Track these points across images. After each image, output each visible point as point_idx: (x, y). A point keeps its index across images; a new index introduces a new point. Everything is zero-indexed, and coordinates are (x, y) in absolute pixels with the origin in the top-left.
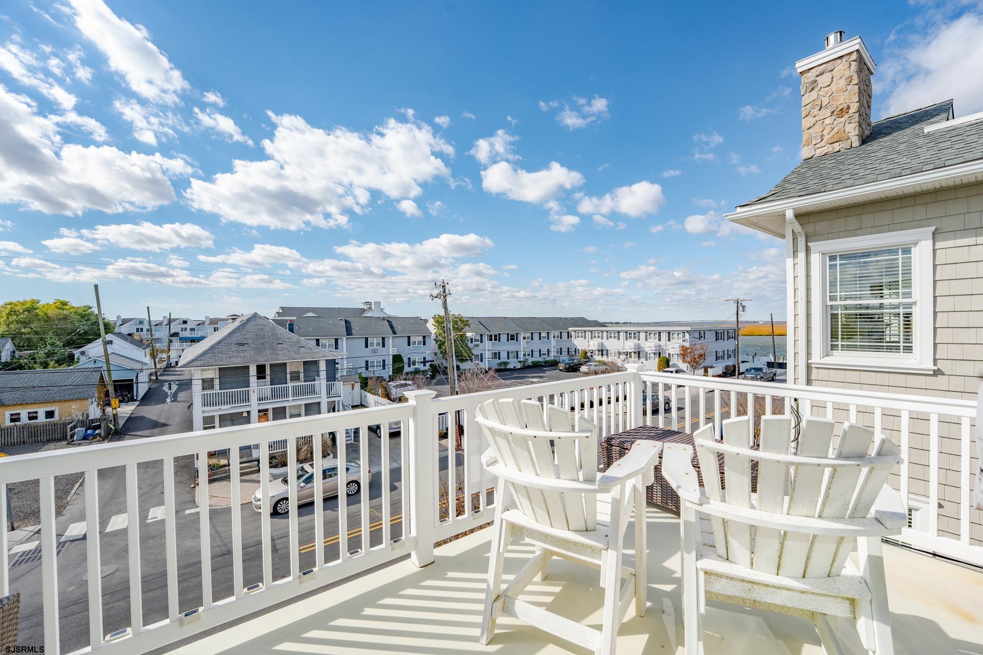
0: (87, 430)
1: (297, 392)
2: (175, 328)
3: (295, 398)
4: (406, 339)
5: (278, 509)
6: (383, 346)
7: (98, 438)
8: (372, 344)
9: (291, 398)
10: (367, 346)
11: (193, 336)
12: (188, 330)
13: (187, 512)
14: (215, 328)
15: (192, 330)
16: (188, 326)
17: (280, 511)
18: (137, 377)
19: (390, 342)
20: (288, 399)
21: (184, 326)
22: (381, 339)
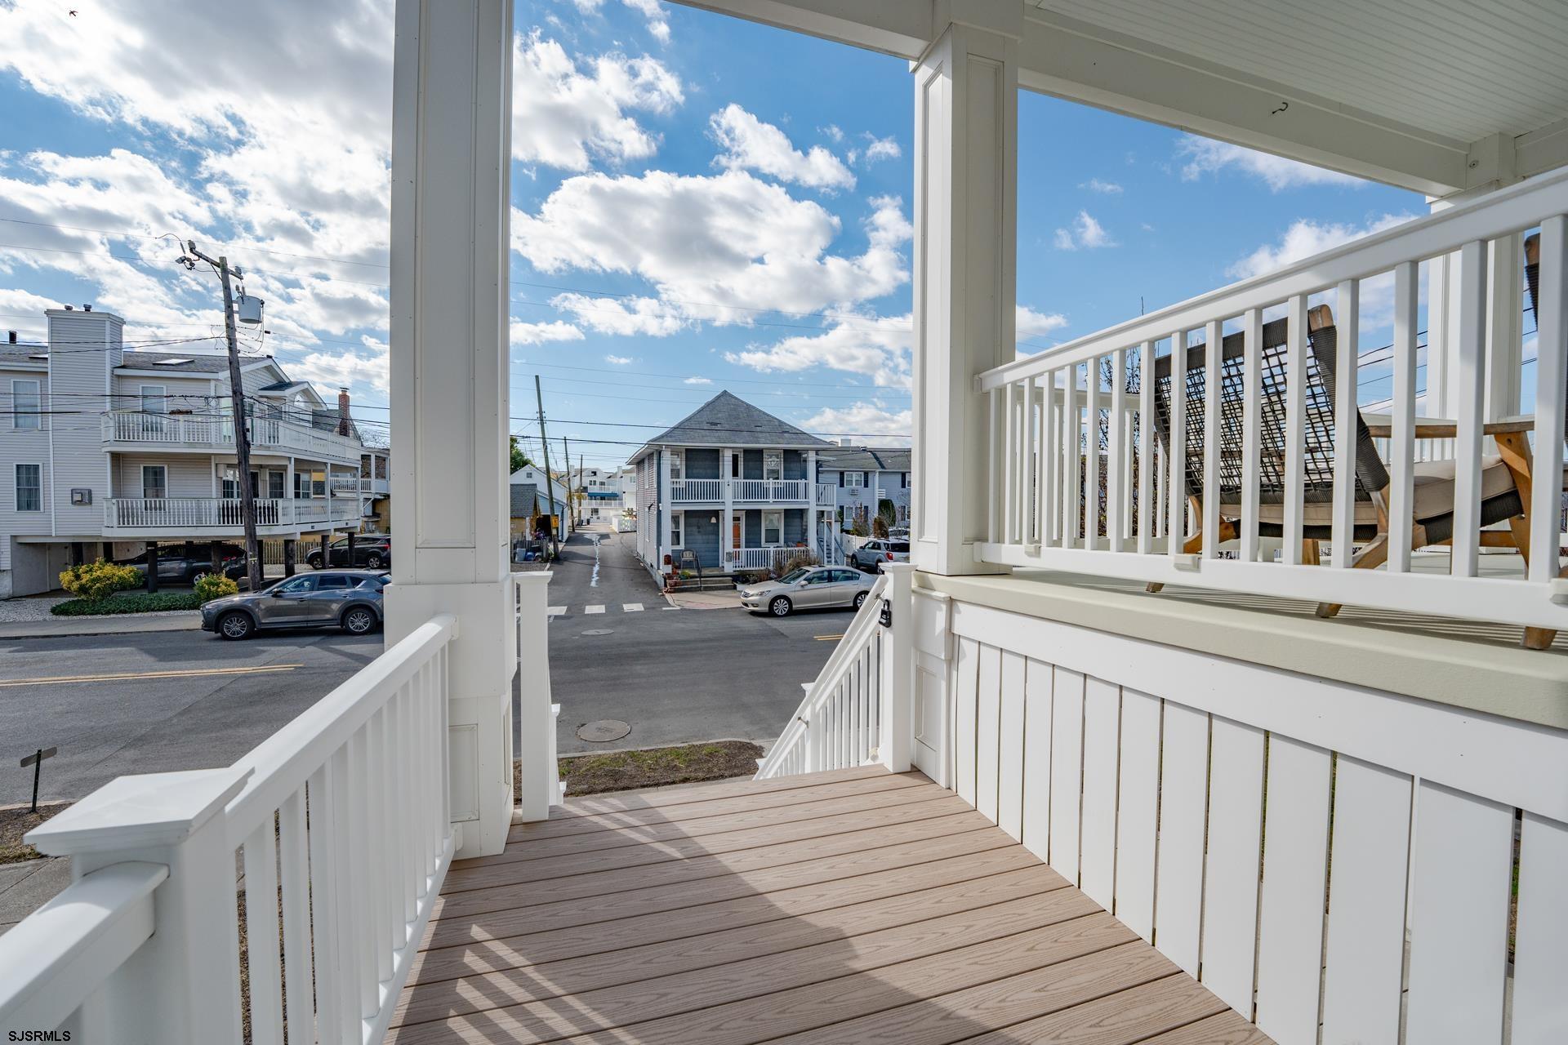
0: (527, 551)
1: (778, 493)
2: (586, 481)
3: (776, 500)
4: (899, 477)
5: (775, 608)
6: (866, 485)
7: (540, 560)
8: (850, 482)
9: (771, 500)
10: (842, 485)
11: (603, 492)
12: (598, 483)
13: (664, 609)
14: (631, 478)
15: (602, 484)
16: (598, 479)
17: (776, 612)
18: (563, 513)
19: (875, 479)
20: (768, 500)
21: (593, 479)
22: (863, 473)
